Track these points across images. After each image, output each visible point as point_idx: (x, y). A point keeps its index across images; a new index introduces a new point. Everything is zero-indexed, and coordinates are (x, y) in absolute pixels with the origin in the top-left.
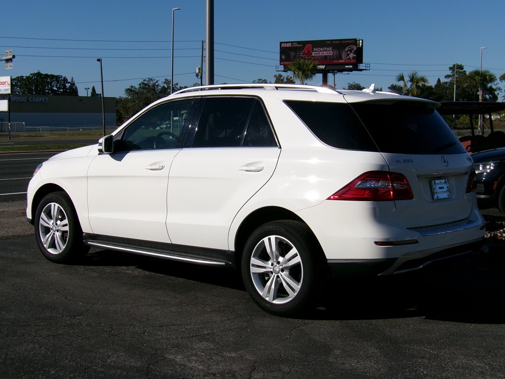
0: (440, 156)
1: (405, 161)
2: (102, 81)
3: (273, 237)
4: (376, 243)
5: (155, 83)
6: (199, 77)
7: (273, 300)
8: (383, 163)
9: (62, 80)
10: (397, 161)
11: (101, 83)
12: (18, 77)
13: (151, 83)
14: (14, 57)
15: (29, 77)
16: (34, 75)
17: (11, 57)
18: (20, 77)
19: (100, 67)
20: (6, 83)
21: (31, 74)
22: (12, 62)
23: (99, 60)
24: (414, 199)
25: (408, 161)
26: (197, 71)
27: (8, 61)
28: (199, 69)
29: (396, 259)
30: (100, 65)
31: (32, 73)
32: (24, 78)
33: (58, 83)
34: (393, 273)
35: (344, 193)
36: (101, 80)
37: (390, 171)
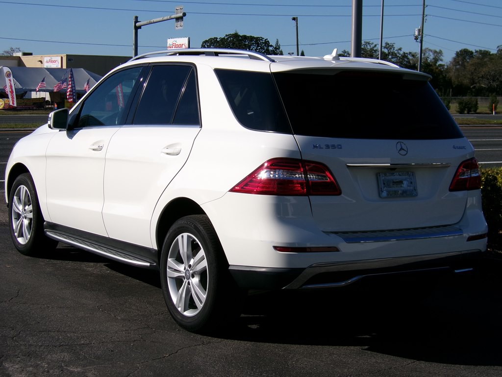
0: (394, 142)
1: (328, 147)
2: (298, 45)
3: (185, 235)
4: (276, 248)
5: (373, 47)
6: (419, 40)
7: (184, 311)
8: (294, 148)
9: (263, 43)
10: (315, 147)
11: (296, 46)
12: (211, 39)
13: (369, 47)
14: (184, 14)
15: (224, 38)
16: (230, 36)
17: (181, 15)
18: (214, 39)
19: (296, 27)
20: (183, 46)
21: (226, 35)
22: (183, 21)
23: (294, 19)
24: (342, 195)
25: (334, 147)
26: (416, 33)
27: (178, 19)
28: (419, 30)
29: (304, 269)
30: (296, 24)
31: (228, 34)
32: (218, 40)
33: (258, 46)
34: (301, 286)
35: (246, 185)
36: (296, 44)
37: (303, 158)
